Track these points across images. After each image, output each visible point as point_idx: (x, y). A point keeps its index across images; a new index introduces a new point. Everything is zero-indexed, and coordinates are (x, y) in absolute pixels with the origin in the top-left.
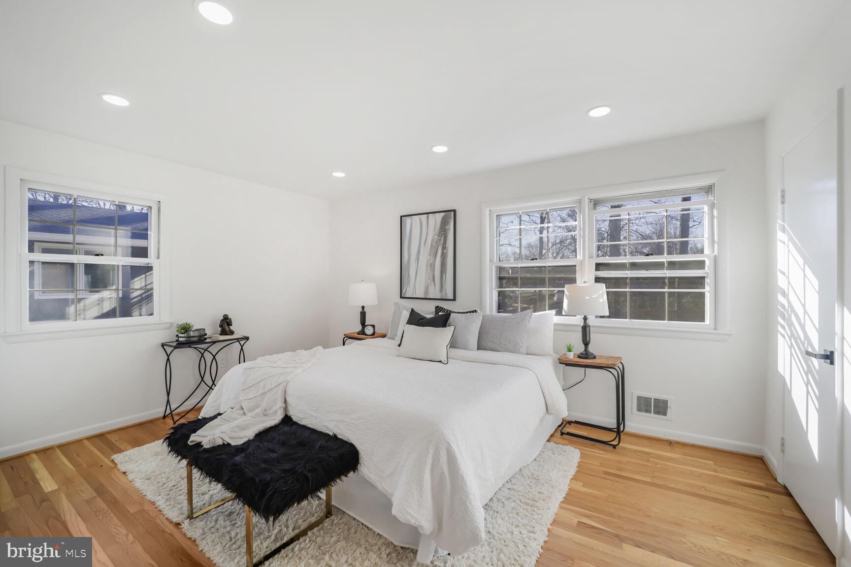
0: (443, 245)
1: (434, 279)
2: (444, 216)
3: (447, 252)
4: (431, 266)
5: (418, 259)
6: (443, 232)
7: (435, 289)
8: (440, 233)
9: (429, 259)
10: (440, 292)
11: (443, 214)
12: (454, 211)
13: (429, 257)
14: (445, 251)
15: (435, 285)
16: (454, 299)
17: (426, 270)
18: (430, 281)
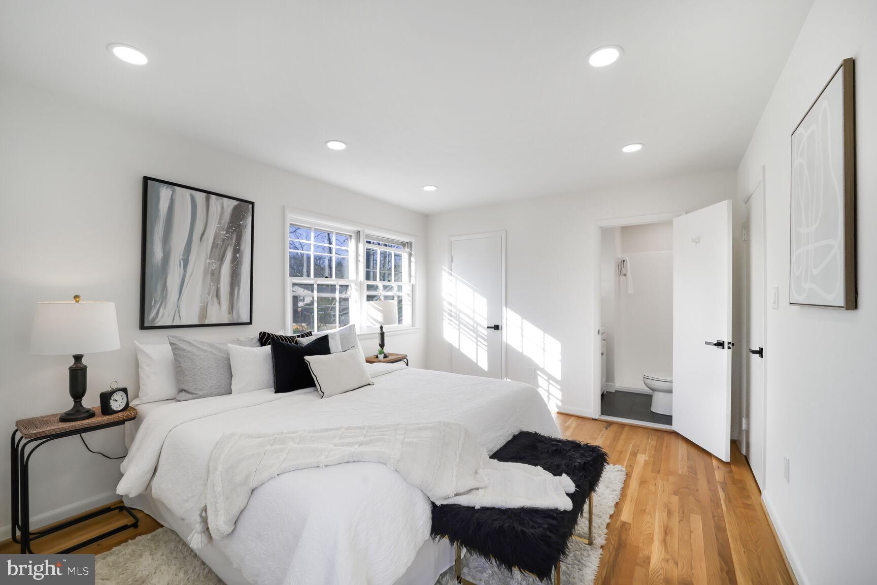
0: (235, 246)
1: (218, 295)
2: (237, 205)
3: (241, 257)
4: (213, 274)
5: (186, 262)
6: (236, 228)
7: (220, 309)
8: (229, 228)
9: (209, 263)
10: (229, 313)
11: (235, 203)
12: (253, 204)
13: (208, 261)
14: (238, 255)
15: (219, 303)
16: (251, 323)
17: (204, 280)
18: (210, 298)
